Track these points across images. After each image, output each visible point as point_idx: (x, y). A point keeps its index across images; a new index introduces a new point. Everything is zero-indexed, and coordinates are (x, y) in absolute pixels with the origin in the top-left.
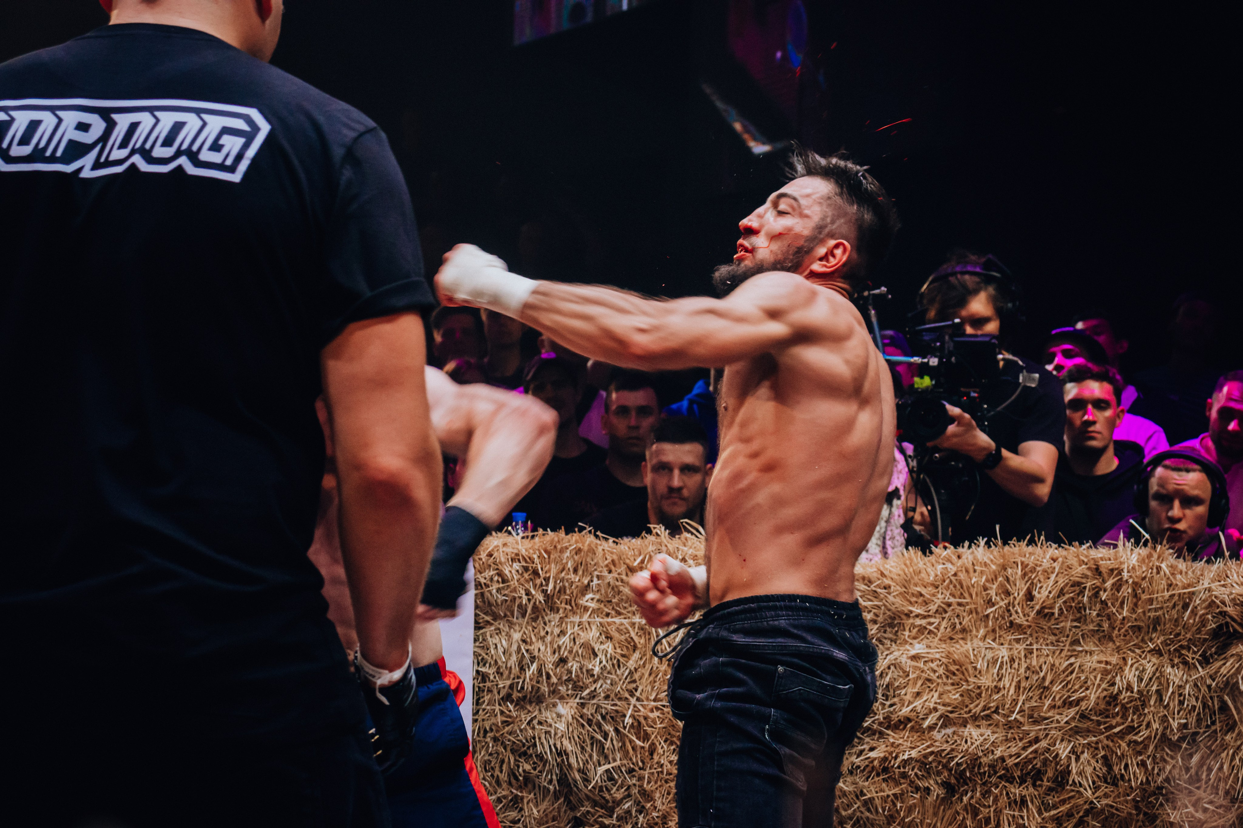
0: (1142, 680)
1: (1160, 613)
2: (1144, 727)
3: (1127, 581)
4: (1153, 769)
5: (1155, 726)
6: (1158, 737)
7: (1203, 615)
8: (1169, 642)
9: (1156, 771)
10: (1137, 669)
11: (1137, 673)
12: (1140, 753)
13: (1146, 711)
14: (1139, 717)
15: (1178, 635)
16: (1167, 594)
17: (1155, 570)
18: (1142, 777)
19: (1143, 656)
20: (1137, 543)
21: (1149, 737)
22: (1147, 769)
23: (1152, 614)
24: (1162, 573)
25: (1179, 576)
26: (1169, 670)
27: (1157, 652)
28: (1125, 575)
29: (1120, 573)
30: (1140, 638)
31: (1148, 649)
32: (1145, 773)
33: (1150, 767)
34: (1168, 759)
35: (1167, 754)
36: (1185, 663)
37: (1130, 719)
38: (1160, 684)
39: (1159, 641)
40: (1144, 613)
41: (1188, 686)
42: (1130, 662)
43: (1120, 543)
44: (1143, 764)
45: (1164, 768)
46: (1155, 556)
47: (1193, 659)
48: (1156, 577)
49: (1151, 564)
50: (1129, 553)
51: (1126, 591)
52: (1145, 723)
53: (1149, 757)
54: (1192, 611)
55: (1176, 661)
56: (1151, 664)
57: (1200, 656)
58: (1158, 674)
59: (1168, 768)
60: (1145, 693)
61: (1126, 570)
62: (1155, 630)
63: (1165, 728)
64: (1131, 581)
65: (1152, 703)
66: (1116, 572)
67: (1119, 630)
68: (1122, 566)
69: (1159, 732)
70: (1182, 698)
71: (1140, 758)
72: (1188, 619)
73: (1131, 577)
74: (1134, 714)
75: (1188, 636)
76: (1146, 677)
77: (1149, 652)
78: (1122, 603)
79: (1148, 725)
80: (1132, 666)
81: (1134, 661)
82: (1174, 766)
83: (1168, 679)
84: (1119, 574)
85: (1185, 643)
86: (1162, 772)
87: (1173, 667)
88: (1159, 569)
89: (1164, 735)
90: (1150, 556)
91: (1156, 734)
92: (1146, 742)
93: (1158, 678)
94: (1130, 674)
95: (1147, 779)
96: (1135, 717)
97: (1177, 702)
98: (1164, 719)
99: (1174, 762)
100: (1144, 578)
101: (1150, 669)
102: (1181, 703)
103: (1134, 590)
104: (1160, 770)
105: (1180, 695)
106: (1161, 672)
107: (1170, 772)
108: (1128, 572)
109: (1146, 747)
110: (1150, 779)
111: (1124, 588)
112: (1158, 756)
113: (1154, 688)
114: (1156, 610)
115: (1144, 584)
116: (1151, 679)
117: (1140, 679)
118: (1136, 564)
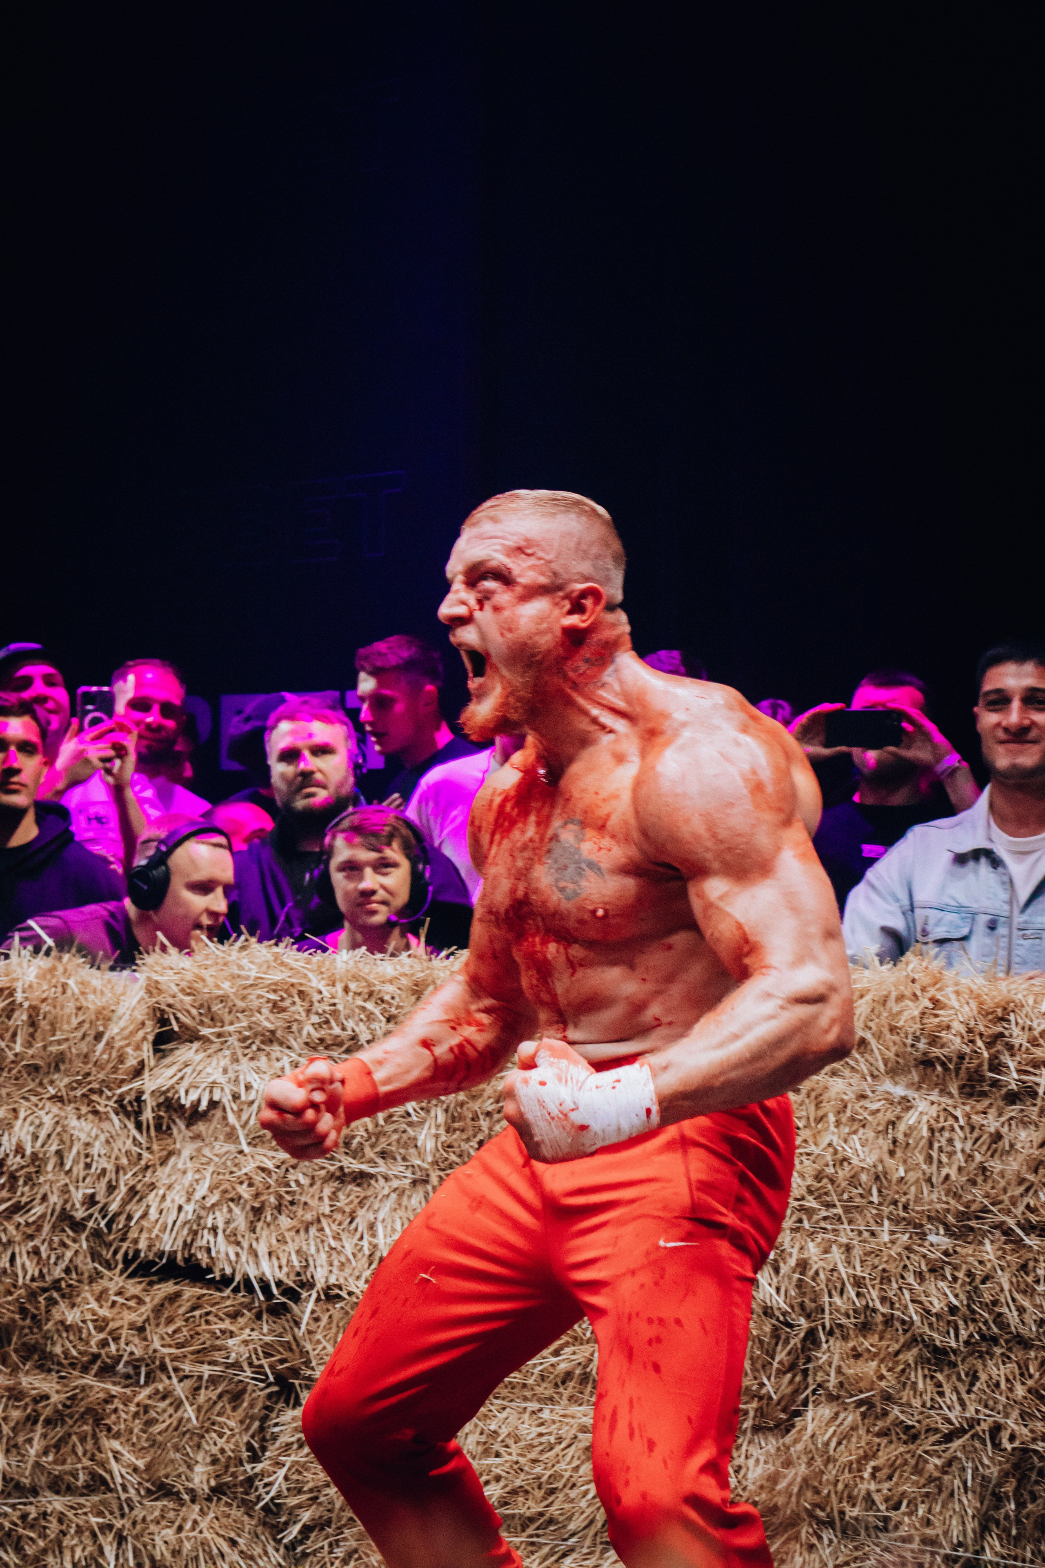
0: (37, 1137)
1: (64, 1047)
2: (37, 1201)
3: (21, 1005)
4: (49, 1257)
5: (54, 1199)
6: (56, 1214)
7: (122, 1047)
8: (75, 1085)
9: (52, 1261)
10: (32, 1124)
11: (32, 1129)
12: (31, 1237)
13: (42, 1179)
14: (32, 1188)
15: (88, 1074)
16: (75, 1022)
17: (60, 989)
18: (32, 1269)
19: (41, 1105)
20: (36, 951)
21: (43, 1216)
22: (40, 1258)
23: (54, 1049)
24: (69, 992)
25: (91, 997)
26: (73, 1122)
27: (57, 1099)
28: (19, 997)
29: (12, 992)
30: (37, 1081)
31: (48, 1095)
32: (38, 1263)
33: (44, 1255)
34: (69, 1242)
35: (68, 1236)
36: (96, 1113)
37: (19, 1193)
38: (62, 1142)
39: (62, 1085)
40: (45, 1047)
41: (97, 1144)
42: (22, 1115)
43: (13, 953)
44: (36, 1252)
45: (63, 1255)
46: (61, 969)
47: (106, 1106)
48: (61, 998)
49: (54, 981)
50: (25, 965)
51: (21, 1017)
52: (39, 1196)
53: (43, 1243)
54: (107, 1044)
55: (84, 1110)
56: (51, 1115)
57: (116, 1102)
58: (59, 1129)
59: (69, 1254)
60: (41, 1155)
61: (19, 990)
62: (57, 1069)
63: (66, 1202)
64: (26, 1005)
65: (50, 1167)
66: (7, 992)
67: (10, 1071)
68: (15, 984)
69: (58, 1208)
70: (88, 1160)
71: (31, 1244)
72: (103, 1052)
73: (27, 999)
74: (25, 1183)
75: (101, 1076)
76: (43, 1135)
77: (49, 1099)
78: (14, 1035)
79: (44, 1198)
80: (25, 1120)
81: (29, 1112)
82: (77, 1252)
83: (72, 1135)
84: (11, 995)
85: (95, 1086)
86: (60, 1261)
87: (79, 1118)
88: (64, 986)
89: (63, 1209)
90: (53, 970)
91: (53, 1211)
92: (39, 1223)
93: (59, 1134)
94: (22, 1132)
95: (41, 1271)
96: (27, 1188)
97: (82, 1165)
98: (65, 1190)
99: (76, 1246)
100: (44, 1000)
101: (48, 1121)
102: (88, 1166)
103: (30, 1017)
104: (58, 1258)
105: (87, 1156)
106: (63, 1126)
107: (71, 1261)
108: (24, 992)
109: (39, 1229)
110: (45, 1271)
111: (16, 1014)
112: (56, 1239)
113: (54, 1148)
114: (59, 1042)
115: (45, 1008)
116: (49, 1136)
117: (35, 1137)
118: (35, 981)
